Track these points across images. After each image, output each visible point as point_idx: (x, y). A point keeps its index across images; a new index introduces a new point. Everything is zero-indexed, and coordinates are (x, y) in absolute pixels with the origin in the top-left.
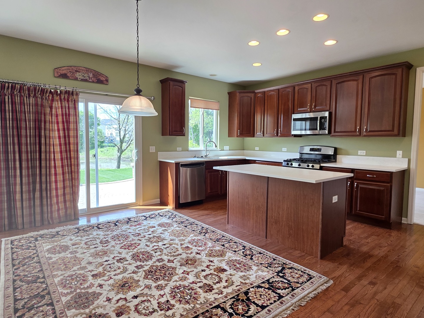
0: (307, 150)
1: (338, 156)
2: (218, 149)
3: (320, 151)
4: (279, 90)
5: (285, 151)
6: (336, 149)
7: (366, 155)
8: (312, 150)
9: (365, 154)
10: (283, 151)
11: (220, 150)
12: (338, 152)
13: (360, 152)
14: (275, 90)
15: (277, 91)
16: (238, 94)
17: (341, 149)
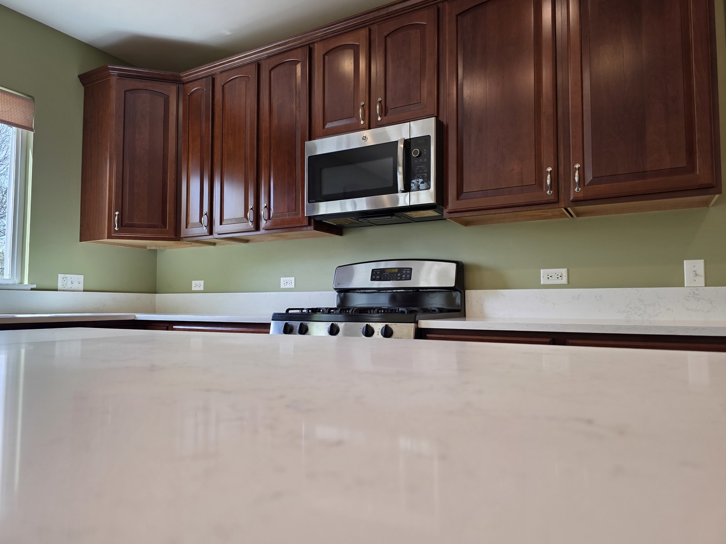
0: (361, 277)
1: (471, 295)
2: (26, 282)
3: (406, 279)
4: (259, 66)
5: (288, 286)
6: (461, 269)
7: (570, 285)
8: (377, 275)
9: (564, 281)
10: (282, 286)
11: (34, 286)
12: (469, 277)
13: (545, 275)
14: (247, 64)
15: (254, 68)
16: (114, 80)
17: (478, 268)
